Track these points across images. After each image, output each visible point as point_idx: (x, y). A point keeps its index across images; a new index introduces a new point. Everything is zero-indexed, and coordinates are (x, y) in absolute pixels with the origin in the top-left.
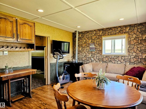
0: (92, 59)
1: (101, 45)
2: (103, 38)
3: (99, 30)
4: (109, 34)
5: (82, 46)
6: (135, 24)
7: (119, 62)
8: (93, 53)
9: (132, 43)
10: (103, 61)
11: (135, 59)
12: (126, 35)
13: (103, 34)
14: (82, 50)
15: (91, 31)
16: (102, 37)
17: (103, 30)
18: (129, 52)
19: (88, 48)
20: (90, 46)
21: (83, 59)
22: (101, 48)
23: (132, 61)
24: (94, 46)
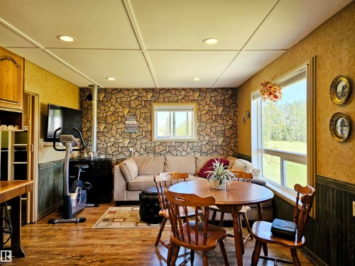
0: (131, 149)
1: (150, 119)
2: (155, 106)
3: (146, 90)
4: (166, 100)
5: (106, 121)
6: (207, 89)
7: (184, 153)
8: (134, 136)
9: (204, 119)
10: (155, 153)
11: (208, 147)
12: (193, 105)
13: (153, 99)
14: (106, 130)
15: (128, 90)
16: (153, 104)
17: (153, 90)
18: (199, 134)
19: (121, 126)
20: (127, 122)
21: (110, 151)
22: (150, 128)
23: (204, 149)
24: (135, 122)
